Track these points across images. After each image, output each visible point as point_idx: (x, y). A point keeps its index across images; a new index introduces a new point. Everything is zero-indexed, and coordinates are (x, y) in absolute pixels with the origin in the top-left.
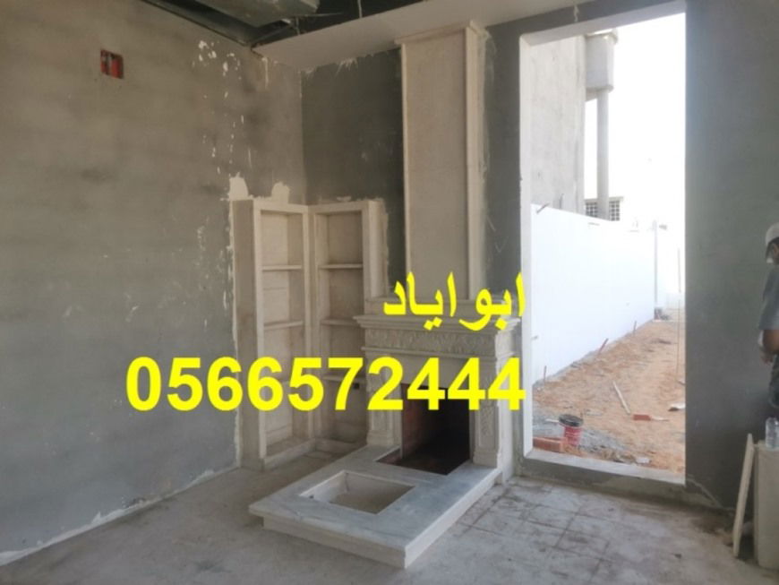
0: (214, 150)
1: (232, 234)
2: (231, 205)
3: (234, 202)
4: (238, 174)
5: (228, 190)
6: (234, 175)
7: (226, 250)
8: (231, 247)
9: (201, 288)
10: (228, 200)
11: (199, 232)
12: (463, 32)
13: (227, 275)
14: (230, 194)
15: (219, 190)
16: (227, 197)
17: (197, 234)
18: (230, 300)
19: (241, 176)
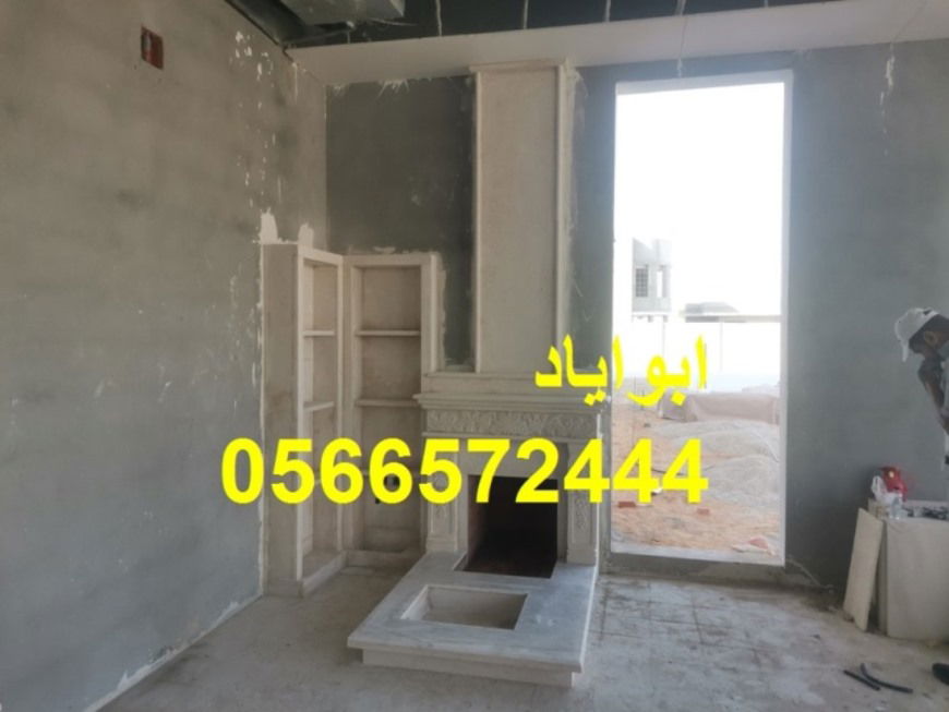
0: (248, 175)
1: (262, 288)
2: (262, 249)
3: (265, 246)
4: (269, 209)
5: (259, 231)
6: (265, 211)
7: (256, 308)
8: (261, 305)
9: (232, 358)
10: (260, 242)
11: (232, 283)
12: (556, 70)
13: (256, 339)
14: (261, 235)
15: (249, 229)
16: (259, 239)
17: (229, 285)
18: (258, 376)
19: (272, 212)
